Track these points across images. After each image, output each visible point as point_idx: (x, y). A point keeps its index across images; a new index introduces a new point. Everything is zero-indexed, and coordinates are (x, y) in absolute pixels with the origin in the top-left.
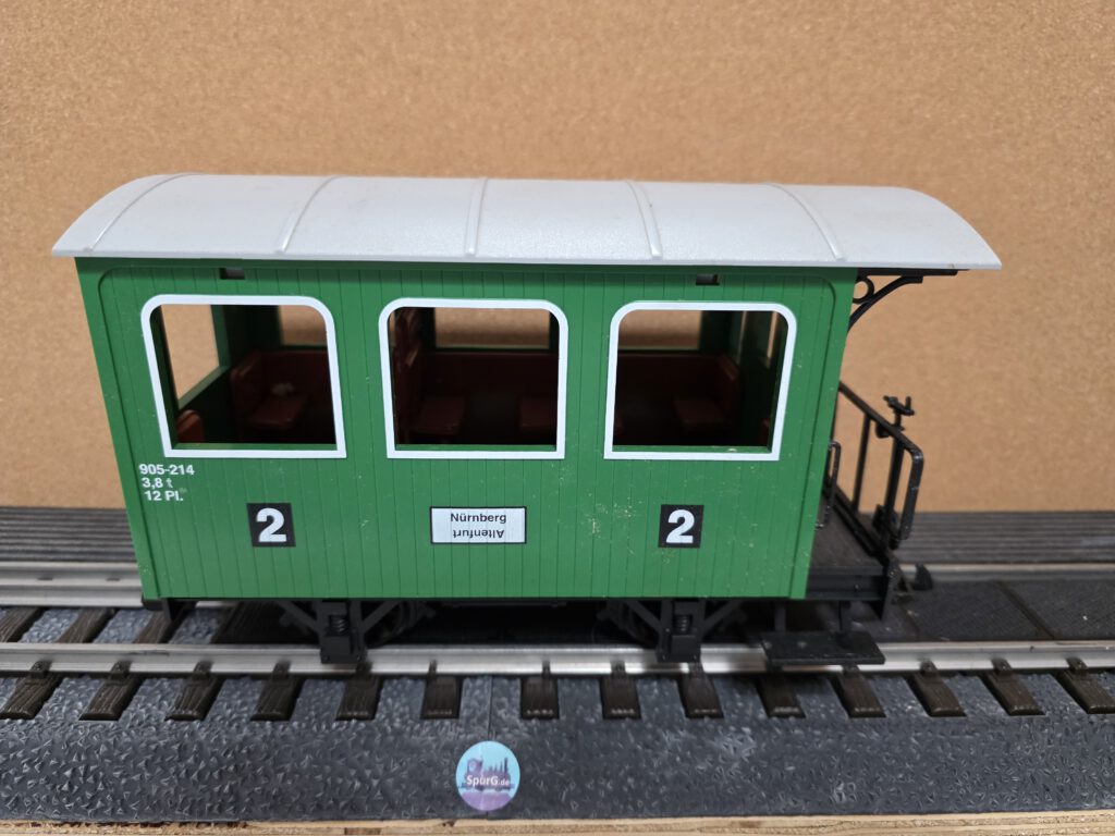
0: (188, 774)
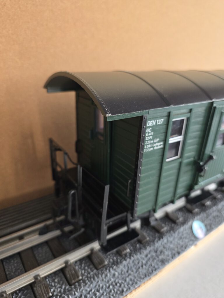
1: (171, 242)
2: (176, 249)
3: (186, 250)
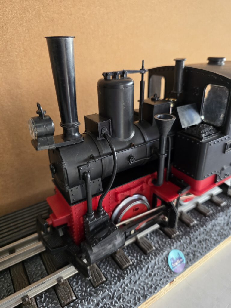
1: (136, 282)
2: (142, 292)
3: (156, 292)
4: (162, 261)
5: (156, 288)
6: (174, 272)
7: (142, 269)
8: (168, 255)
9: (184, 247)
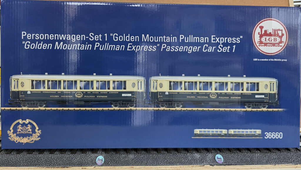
0: (63, 160)
4: (95, 157)
5: (87, 164)
6: (97, 164)
7: (86, 155)
8: (98, 156)
9: (106, 158)
